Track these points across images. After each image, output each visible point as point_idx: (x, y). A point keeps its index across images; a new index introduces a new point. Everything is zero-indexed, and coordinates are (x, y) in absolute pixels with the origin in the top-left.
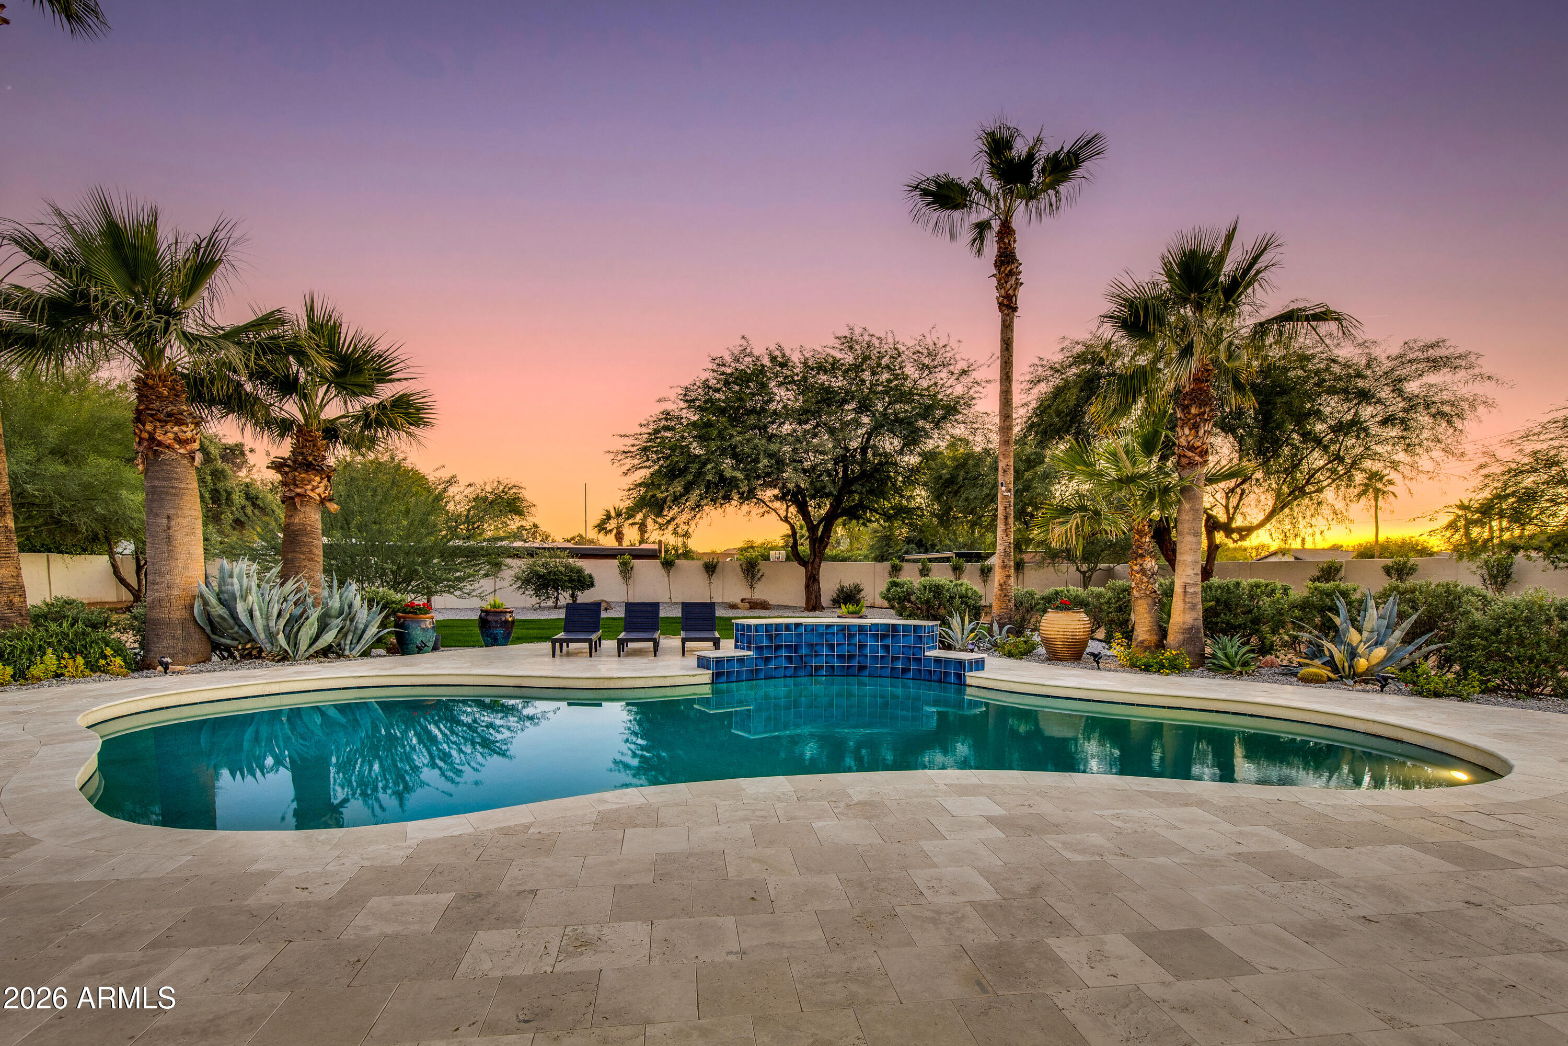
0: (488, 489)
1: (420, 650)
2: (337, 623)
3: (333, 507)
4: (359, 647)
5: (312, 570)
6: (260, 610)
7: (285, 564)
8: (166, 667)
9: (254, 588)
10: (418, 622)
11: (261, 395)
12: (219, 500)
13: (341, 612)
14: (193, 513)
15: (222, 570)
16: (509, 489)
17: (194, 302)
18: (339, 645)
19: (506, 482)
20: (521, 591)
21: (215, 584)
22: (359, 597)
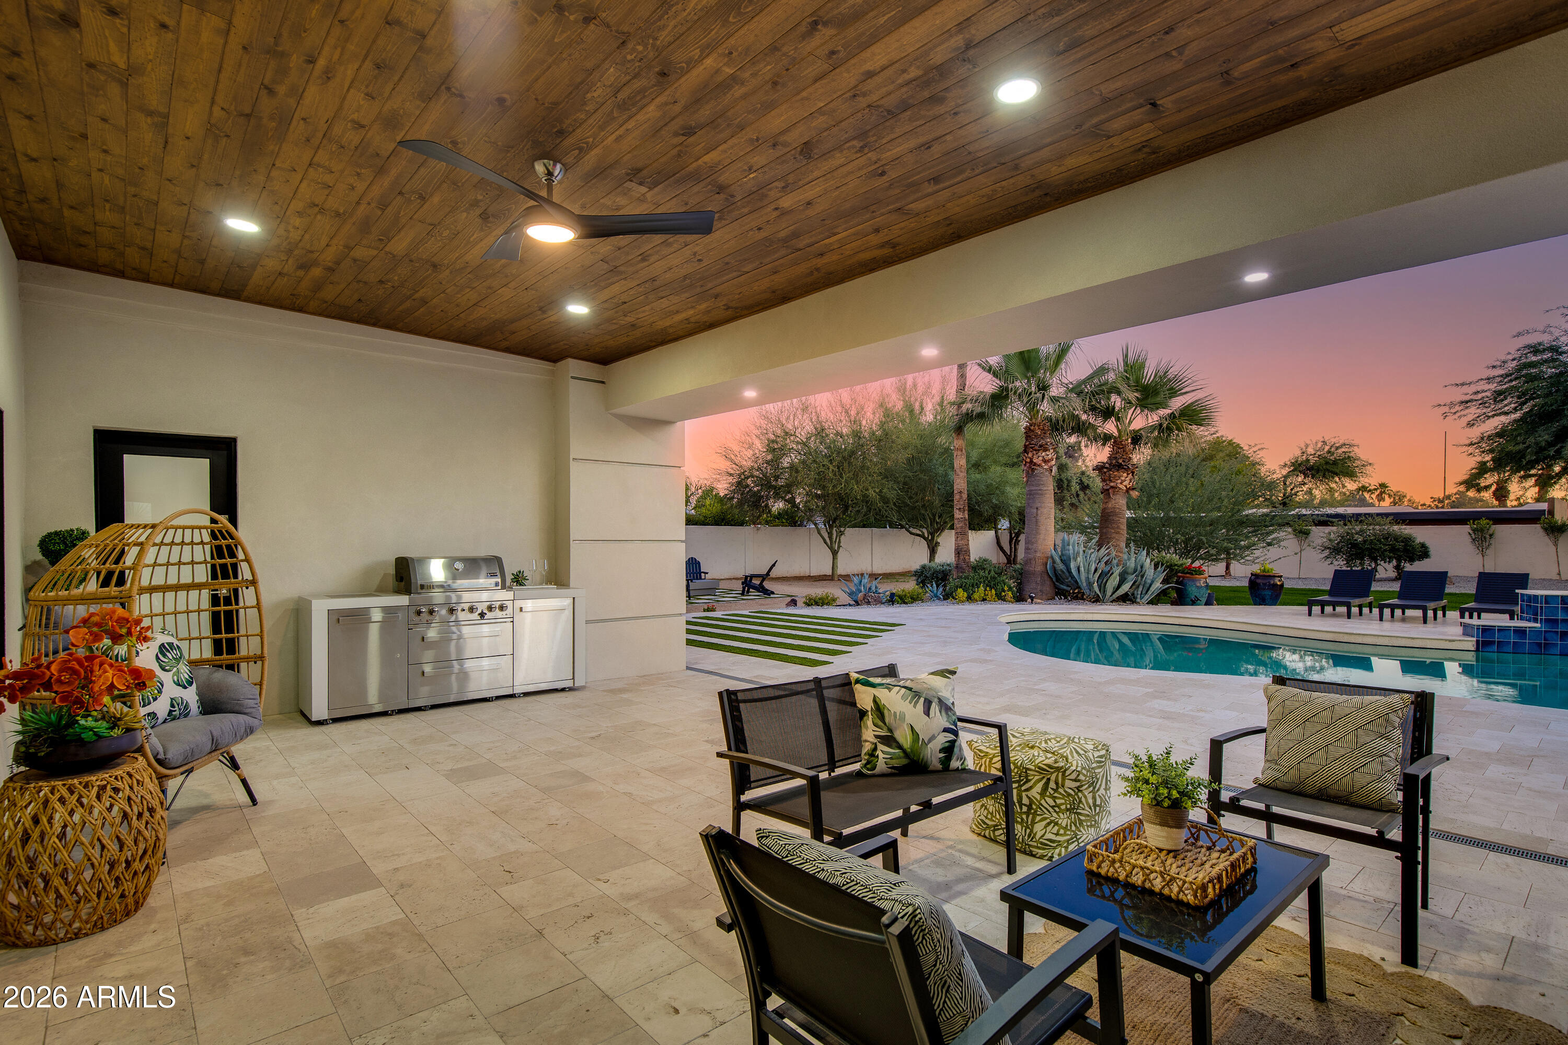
0: (1310, 450)
1: (1194, 602)
2: (1131, 578)
3: (1135, 494)
4: (1146, 597)
5: (1118, 540)
6: (1084, 567)
7: (1101, 536)
8: (1032, 598)
9: (1081, 552)
10: (1194, 580)
11: (1091, 421)
12: (1062, 487)
13: (1135, 571)
14: (1049, 505)
15: (1063, 540)
16: (1337, 448)
17: (1057, 374)
18: (1133, 594)
19: (1333, 440)
20: (1329, 561)
21: (1059, 550)
22: (1148, 560)
